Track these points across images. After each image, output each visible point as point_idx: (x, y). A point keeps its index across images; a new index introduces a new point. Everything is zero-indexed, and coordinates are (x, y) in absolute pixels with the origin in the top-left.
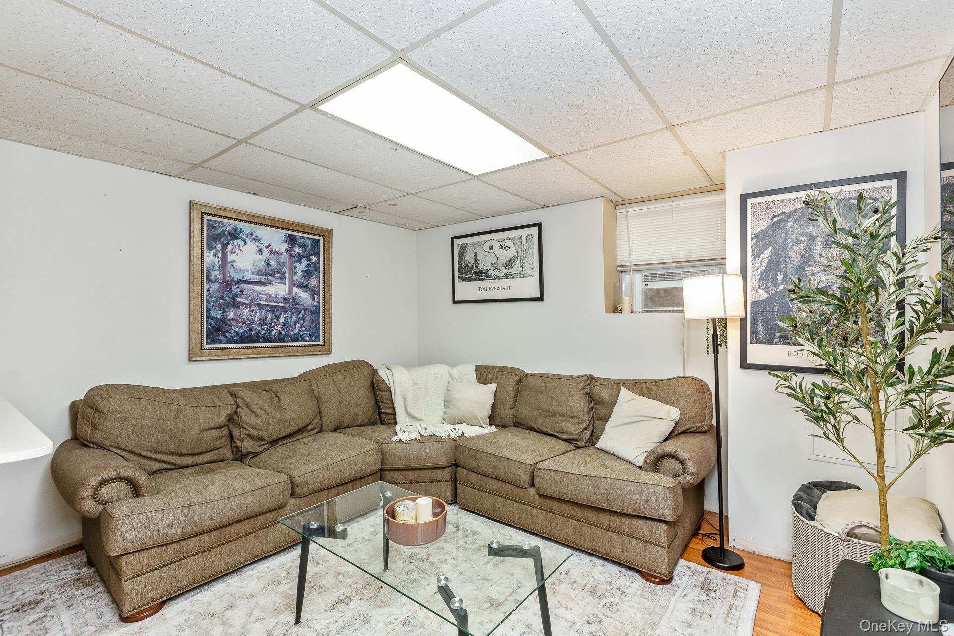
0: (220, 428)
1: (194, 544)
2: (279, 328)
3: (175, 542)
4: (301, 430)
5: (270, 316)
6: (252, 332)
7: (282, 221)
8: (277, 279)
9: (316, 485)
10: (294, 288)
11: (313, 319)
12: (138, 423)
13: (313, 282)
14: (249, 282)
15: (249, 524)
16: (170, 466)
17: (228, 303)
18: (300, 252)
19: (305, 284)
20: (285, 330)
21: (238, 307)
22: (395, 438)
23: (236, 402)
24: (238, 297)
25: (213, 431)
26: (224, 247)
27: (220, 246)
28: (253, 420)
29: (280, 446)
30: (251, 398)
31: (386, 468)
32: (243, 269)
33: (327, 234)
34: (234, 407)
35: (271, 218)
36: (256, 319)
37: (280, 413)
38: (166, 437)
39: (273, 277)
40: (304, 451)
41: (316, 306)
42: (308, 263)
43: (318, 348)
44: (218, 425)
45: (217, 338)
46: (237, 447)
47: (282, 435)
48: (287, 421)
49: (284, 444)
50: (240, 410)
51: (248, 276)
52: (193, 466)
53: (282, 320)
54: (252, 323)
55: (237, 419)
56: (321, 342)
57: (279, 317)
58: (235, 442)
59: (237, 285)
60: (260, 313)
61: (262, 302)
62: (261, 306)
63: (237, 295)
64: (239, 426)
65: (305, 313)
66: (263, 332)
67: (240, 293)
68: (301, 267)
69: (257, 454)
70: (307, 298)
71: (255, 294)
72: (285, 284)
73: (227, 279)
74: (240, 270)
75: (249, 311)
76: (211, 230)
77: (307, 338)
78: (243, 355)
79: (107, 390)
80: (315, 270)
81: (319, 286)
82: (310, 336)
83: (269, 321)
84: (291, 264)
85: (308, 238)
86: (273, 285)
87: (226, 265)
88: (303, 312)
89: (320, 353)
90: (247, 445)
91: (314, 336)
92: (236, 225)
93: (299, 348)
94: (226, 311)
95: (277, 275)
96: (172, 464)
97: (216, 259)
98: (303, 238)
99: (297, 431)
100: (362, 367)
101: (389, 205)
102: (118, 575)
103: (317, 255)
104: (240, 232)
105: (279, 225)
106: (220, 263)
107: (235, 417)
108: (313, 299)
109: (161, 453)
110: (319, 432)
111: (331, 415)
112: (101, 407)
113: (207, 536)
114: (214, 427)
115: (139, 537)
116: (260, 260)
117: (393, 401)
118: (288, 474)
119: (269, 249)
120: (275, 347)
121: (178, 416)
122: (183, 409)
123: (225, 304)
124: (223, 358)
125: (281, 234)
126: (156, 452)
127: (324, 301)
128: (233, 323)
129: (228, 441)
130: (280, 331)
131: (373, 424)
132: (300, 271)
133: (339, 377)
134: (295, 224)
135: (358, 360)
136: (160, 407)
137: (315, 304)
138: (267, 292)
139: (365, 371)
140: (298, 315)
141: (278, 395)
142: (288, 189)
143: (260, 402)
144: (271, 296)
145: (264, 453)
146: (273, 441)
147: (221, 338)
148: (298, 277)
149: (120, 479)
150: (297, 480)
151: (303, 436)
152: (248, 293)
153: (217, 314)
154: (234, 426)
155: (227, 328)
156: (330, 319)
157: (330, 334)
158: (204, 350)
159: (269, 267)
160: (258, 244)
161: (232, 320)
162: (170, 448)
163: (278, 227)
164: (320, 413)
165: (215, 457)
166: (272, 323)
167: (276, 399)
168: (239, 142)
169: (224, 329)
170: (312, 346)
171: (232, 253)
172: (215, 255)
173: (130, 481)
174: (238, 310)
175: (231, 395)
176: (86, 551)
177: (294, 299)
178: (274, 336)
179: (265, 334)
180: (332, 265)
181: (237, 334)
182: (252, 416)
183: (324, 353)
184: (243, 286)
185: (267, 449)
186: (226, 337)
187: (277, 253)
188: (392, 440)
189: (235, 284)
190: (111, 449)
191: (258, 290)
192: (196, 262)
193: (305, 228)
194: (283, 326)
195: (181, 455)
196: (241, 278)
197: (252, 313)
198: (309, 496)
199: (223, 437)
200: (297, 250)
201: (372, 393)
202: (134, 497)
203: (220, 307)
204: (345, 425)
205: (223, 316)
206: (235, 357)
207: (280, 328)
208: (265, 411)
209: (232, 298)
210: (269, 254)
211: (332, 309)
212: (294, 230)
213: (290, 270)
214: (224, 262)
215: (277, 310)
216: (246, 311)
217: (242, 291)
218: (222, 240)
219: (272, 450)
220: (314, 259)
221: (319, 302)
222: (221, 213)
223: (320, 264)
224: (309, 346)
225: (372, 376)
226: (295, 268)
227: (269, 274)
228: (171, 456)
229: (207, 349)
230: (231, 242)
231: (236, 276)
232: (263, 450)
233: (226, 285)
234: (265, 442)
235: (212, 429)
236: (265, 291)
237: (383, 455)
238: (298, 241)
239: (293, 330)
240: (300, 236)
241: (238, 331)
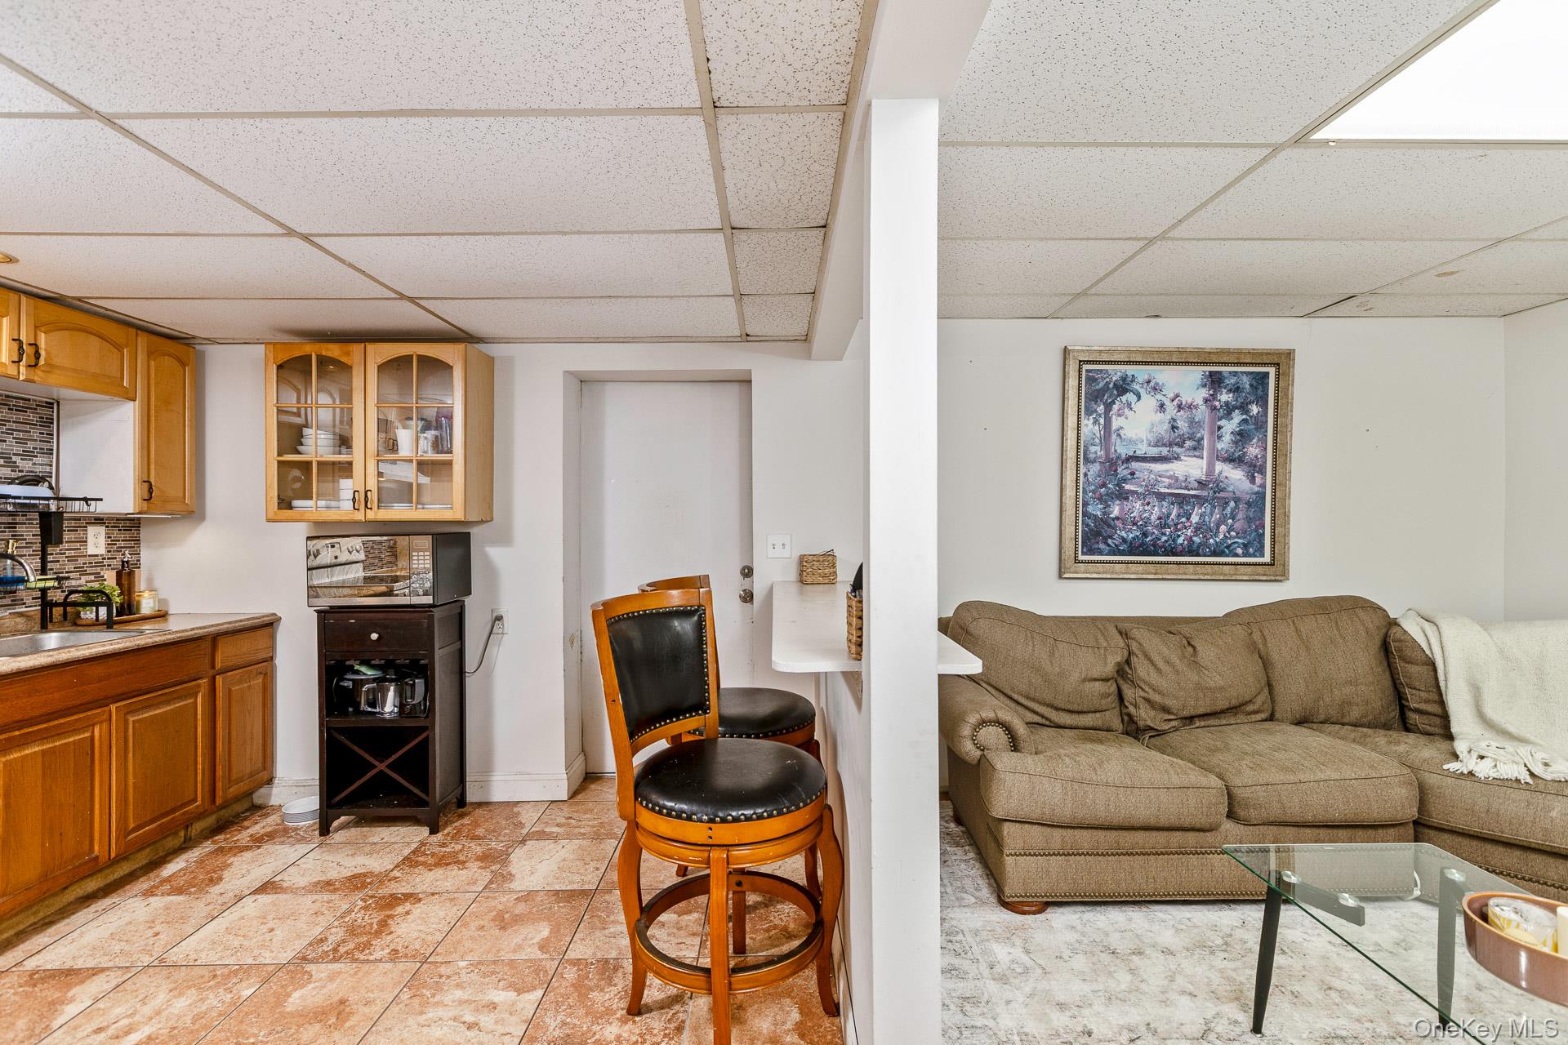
0: (1106, 680)
1: (1084, 838)
2: (1189, 533)
3: (1062, 827)
4: (1233, 710)
5: (1174, 513)
6: (1146, 538)
7: (1199, 352)
8: (1188, 449)
9: (1275, 812)
10: (1217, 463)
11: (1251, 516)
12: (1009, 655)
13: (1253, 450)
14: (1144, 459)
15: (1159, 838)
16: (1047, 723)
17: (1112, 493)
18: (1229, 399)
19: (1237, 455)
20: (1201, 535)
21: (1127, 499)
22: (1453, 766)
23: (1128, 646)
24: (1127, 484)
25: (1097, 684)
26: (1108, 407)
27: (1102, 407)
28: (1154, 677)
29: (1197, 728)
30: (1153, 644)
31: (1430, 824)
32: (1134, 438)
33: (1282, 361)
34: (1126, 653)
35: (1180, 350)
36: (1153, 517)
37: (1198, 674)
38: (1039, 681)
39: (1182, 447)
40: (1245, 746)
41: (1257, 493)
42: (1244, 417)
43: (1260, 569)
44: (1104, 676)
45: (1096, 546)
46: (1129, 715)
47: (1201, 711)
48: (1212, 690)
49: (1204, 727)
50: (1134, 659)
51: (1143, 449)
52: (1071, 728)
53: (1195, 519)
54: (1146, 523)
55: (1130, 672)
56: (1267, 559)
57: (1190, 514)
58: (1127, 707)
59: (1125, 465)
60: (1159, 507)
61: (1163, 490)
62: (1161, 497)
63: (1125, 480)
64: (1134, 684)
65: (1237, 507)
66: (1164, 538)
67: (1130, 477)
68: (1230, 426)
69: (1160, 733)
70: (1240, 479)
71: (1153, 476)
72: (1202, 458)
73: (1111, 456)
74: (1131, 442)
75: (1143, 505)
76: (1090, 385)
77: (1239, 551)
78: (1133, 573)
79: (976, 608)
80: (1256, 429)
81: (1264, 457)
82: (1245, 546)
83: (1173, 520)
84: (1213, 422)
85: (1245, 373)
86: (1181, 460)
87: (1110, 435)
88: (1232, 504)
89: (1264, 578)
90: (1145, 716)
91: (1254, 545)
92: (1126, 371)
93: (1224, 566)
94: (1109, 506)
95: (1188, 443)
96: (1047, 719)
97: (1097, 427)
98: (1235, 374)
99: (1228, 709)
100: (1360, 612)
101: (1438, 276)
102: (999, 844)
103: (1263, 401)
104: (1132, 381)
105: (1195, 358)
106: (1102, 432)
107: (1127, 669)
108: (1252, 480)
109: (1034, 700)
110: (1266, 720)
111: (1293, 691)
112: (972, 628)
113: (1101, 834)
114: (1099, 678)
115: (1022, 805)
116: (1161, 422)
117: (1443, 689)
118: (1220, 777)
119: (1175, 403)
120: (1183, 564)
121: (1053, 653)
122: (1061, 646)
123: (1107, 495)
124: (1104, 576)
125: (1197, 373)
126: (1028, 697)
127: (1274, 484)
128: (1119, 524)
129: (1116, 704)
130: (1191, 538)
131: (1386, 726)
132: (1228, 434)
133: (1307, 625)
134: (1222, 352)
135: (1351, 597)
136: (1032, 638)
137: (1256, 489)
138: (1172, 473)
139: (1371, 621)
140: (1223, 510)
141: (1193, 643)
142: (1216, 294)
143: (1166, 651)
144: (1177, 479)
145: (1171, 735)
146: (1185, 718)
147: (1102, 546)
148: (1225, 444)
149: (998, 723)
150: (1240, 793)
151: (1239, 721)
152: (1141, 475)
153: (1096, 510)
154: (1126, 682)
155: (1109, 531)
156: (1286, 515)
157: (1286, 545)
158: (1079, 562)
159: (1174, 432)
160: (1159, 397)
161: (1117, 518)
162: (1044, 696)
163: (1192, 363)
164: (1269, 685)
165: (1099, 723)
166: (1178, 524)
167: (1190, 649)
168: (1151, 241)
169: (1106, 531)
170: (1250, 565)
171: (1119, 415)
172: (1096, 421)
173: (1008, 729)
174: (1125, 503)
175: (1121, 633)
176: (952, 802)
177: (1217, 482)
178: (1181, 544)
179: (1166, 541)
180: (1292, 416)
181: (1124, 540)
182: (1152, 671)
183: (1273, 578)
184: (1134, 465)
185: (1176, 729)
186: (1109, 545)
187: (1189, 407)
188: (1445, 767)
189: (1123, 463)
190: (982, 683)
191: (1156, 470)
192: (1071, 435)
193: (1238, 357)
194: (1197, 529)
195: (1057, 709)
196: (1131, 454)
197: (1146, 508)
198: (1261, 827)
199: (1109, 695)
200: (1225, 397)
201: (1385, 664)
202: (1012, 751)
203: (1100, 499)
204: (1322, 717)
205: (1104, 513)
206: (1121, 576)
207: (1192, 531)
208: (1174, 667)
209: (1118, 485)
210: (1176, 411)
211: (1289, 498)
212: (1219, 363)
213: (1212, 433)
214: (1107, 430)
215: (1187, 501)
216: (1138, 505)
217: (1133, 474)
218: (1106, 397)
219: (1184, 731)
220: (1255, 409)
221: (1263, 486)
222: (1105, 357)
223: (1267, 417)
224: (1244, 564)
225: (1384, 631)
226: (1220, 428)
227: (1175, 443)
228: (1044, 708)
229: (1082, 562)
230: (1118, 399)
231: (1123, 451)
232: (1169, 729)
233: (1110, 467)
234: (1173, 717)
235: (1095, 680)
236: (1167, 471)
237: (1423, 794)
238: (1227, 382)
239: (1215, 535)
240: (1230, 372)
241: (1125, 535)
